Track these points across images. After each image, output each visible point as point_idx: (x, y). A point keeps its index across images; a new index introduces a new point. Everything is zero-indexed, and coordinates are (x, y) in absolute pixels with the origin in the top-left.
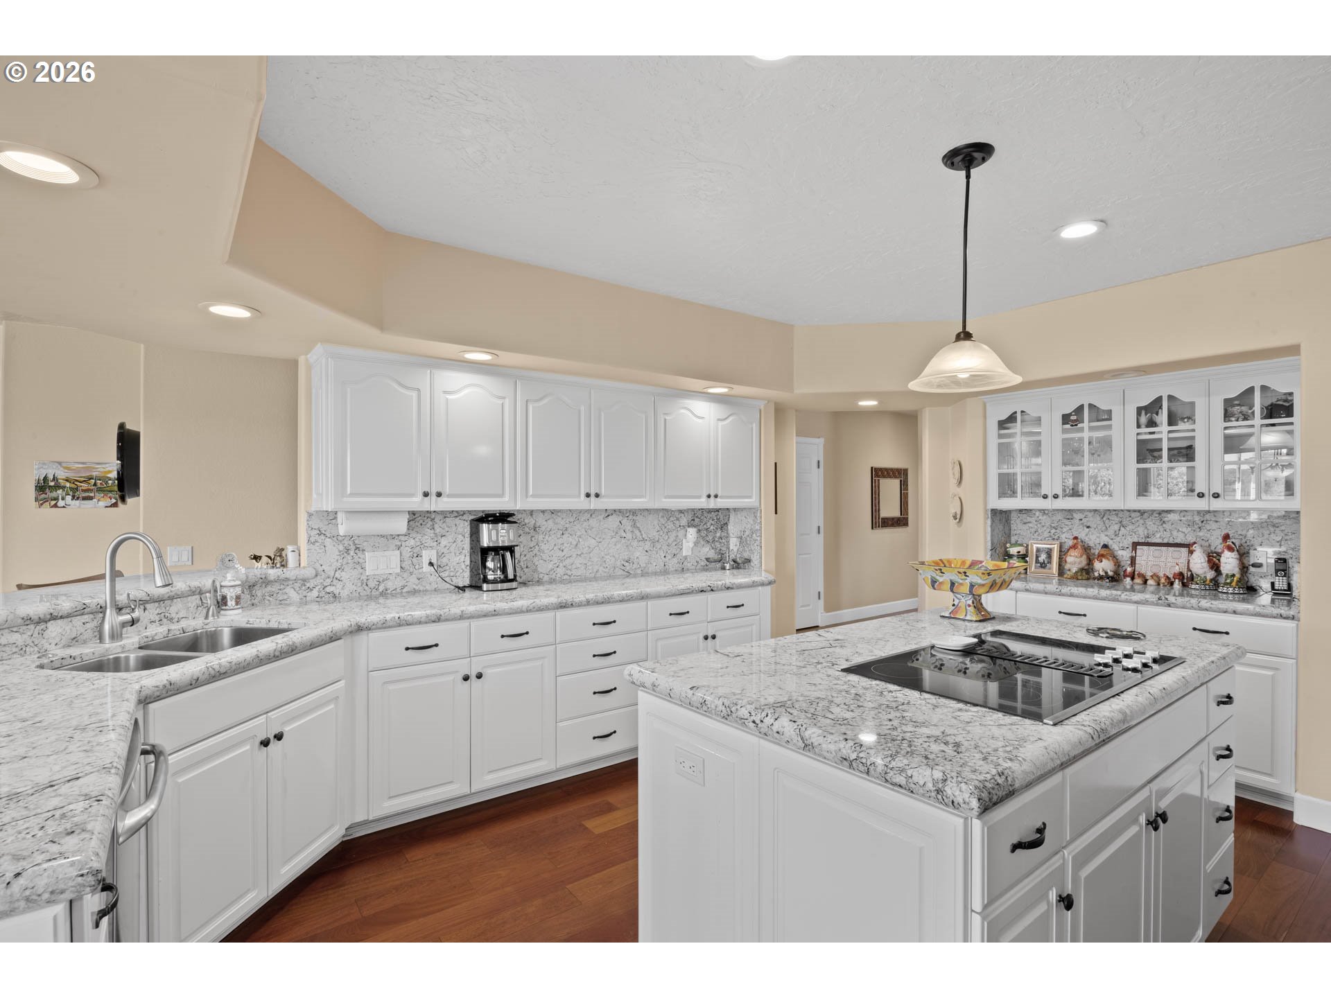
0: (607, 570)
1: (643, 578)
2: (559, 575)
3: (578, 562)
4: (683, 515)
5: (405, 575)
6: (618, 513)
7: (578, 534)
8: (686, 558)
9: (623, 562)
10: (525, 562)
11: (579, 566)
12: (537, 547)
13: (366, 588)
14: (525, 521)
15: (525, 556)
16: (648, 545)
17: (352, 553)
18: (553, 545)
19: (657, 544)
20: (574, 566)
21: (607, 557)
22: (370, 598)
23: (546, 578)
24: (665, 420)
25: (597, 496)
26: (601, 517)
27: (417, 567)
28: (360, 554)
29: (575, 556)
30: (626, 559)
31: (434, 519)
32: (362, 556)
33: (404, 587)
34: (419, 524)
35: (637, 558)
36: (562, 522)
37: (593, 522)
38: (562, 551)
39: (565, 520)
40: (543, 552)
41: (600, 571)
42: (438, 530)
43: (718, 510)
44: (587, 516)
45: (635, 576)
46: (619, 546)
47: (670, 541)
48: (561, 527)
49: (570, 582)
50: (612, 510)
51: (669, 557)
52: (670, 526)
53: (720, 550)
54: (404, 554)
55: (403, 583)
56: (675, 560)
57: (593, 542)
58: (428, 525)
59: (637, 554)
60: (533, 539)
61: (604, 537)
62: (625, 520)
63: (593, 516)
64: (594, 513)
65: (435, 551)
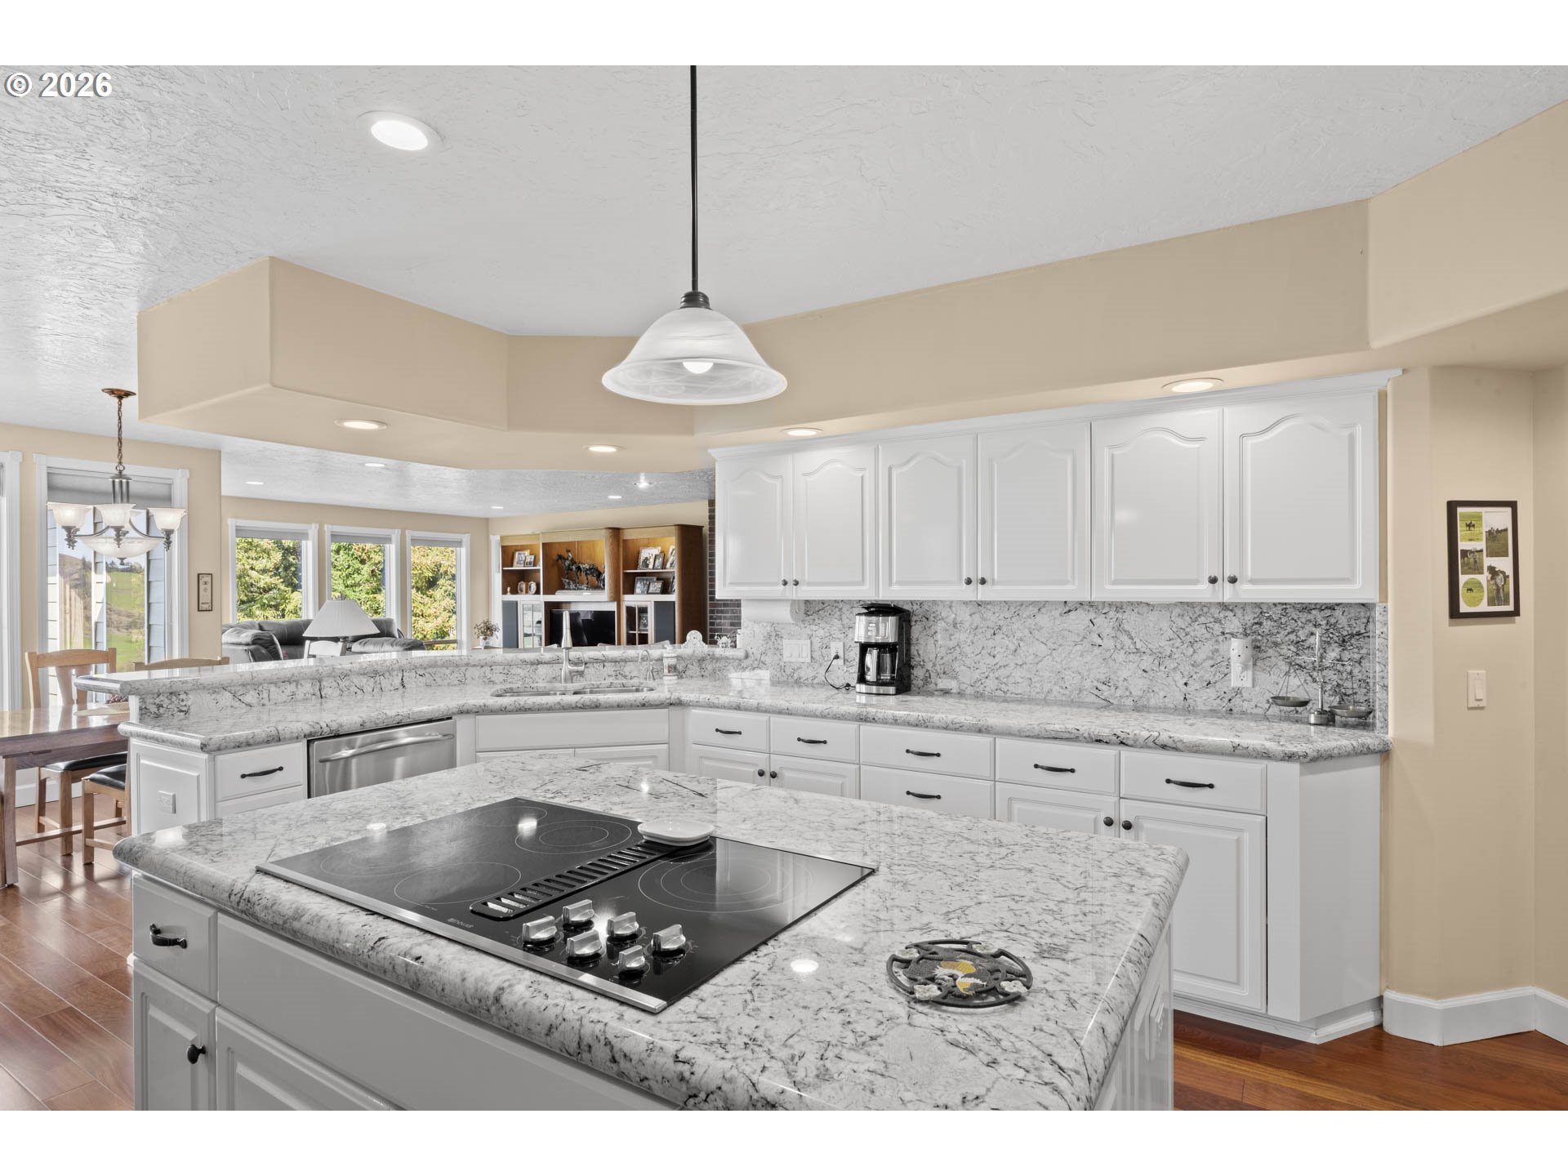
0: (1067, 692)
1: (1136, 714)
2: (988, 689)
3: (1018, 674)
4: (1230, 614)
5: (816, 665)
6: (1087, 607)
7: (1019, 634)
8: (1238, 691)
9: (1096, 683)
10: (942, 667)
11: (1020, 680)
12: (957, 648)
13: (784, 674)
14: (943, 615)
15: (942, 658)
16: (1147, 662)
17: (773, 639)
18: (980, 647)
19: (1167, 662)
20: (1011, 680)
21: (1066, 672)
22: (786, 683)
23: (970, 690)
24: (1113, 457)
25: (983, 581)
26: (1056, 613)
27: (826, 659)
28: (779, 640)
29: (1012, 665)
30: (1103, 678)
31: (841, 609)
32: (781, 643)
33: (815, 677)
34: (828, 614)
35: (1125, 680)
36: (994, 618)
37: (1043, 619)
38: (994, 657)
39: (997, 615)
40: (966, 656)
41: (1055, 693)
42: (845, 621)
43: (1331, 607)
44: (1033, 610)
45: (1120, 709)
46: (1088, 658)
47: (1199, 657)
48: (991, 624)
49: (1005, 701)
50: (1077, 602)
51: (1193, 685)
52: (1199, 631)
53: (1338, 685)
54: (814, 644)
55: (813, 674)
56: (1211, 692)
57: (1042, 650)
58: (836, 616)
59: (1125, 674)
60: (952, 638)
61: (1061, 641)
62: (1099, 620)
63: (1043, 610)
64: (1044, 606)
65: (842, 643)
